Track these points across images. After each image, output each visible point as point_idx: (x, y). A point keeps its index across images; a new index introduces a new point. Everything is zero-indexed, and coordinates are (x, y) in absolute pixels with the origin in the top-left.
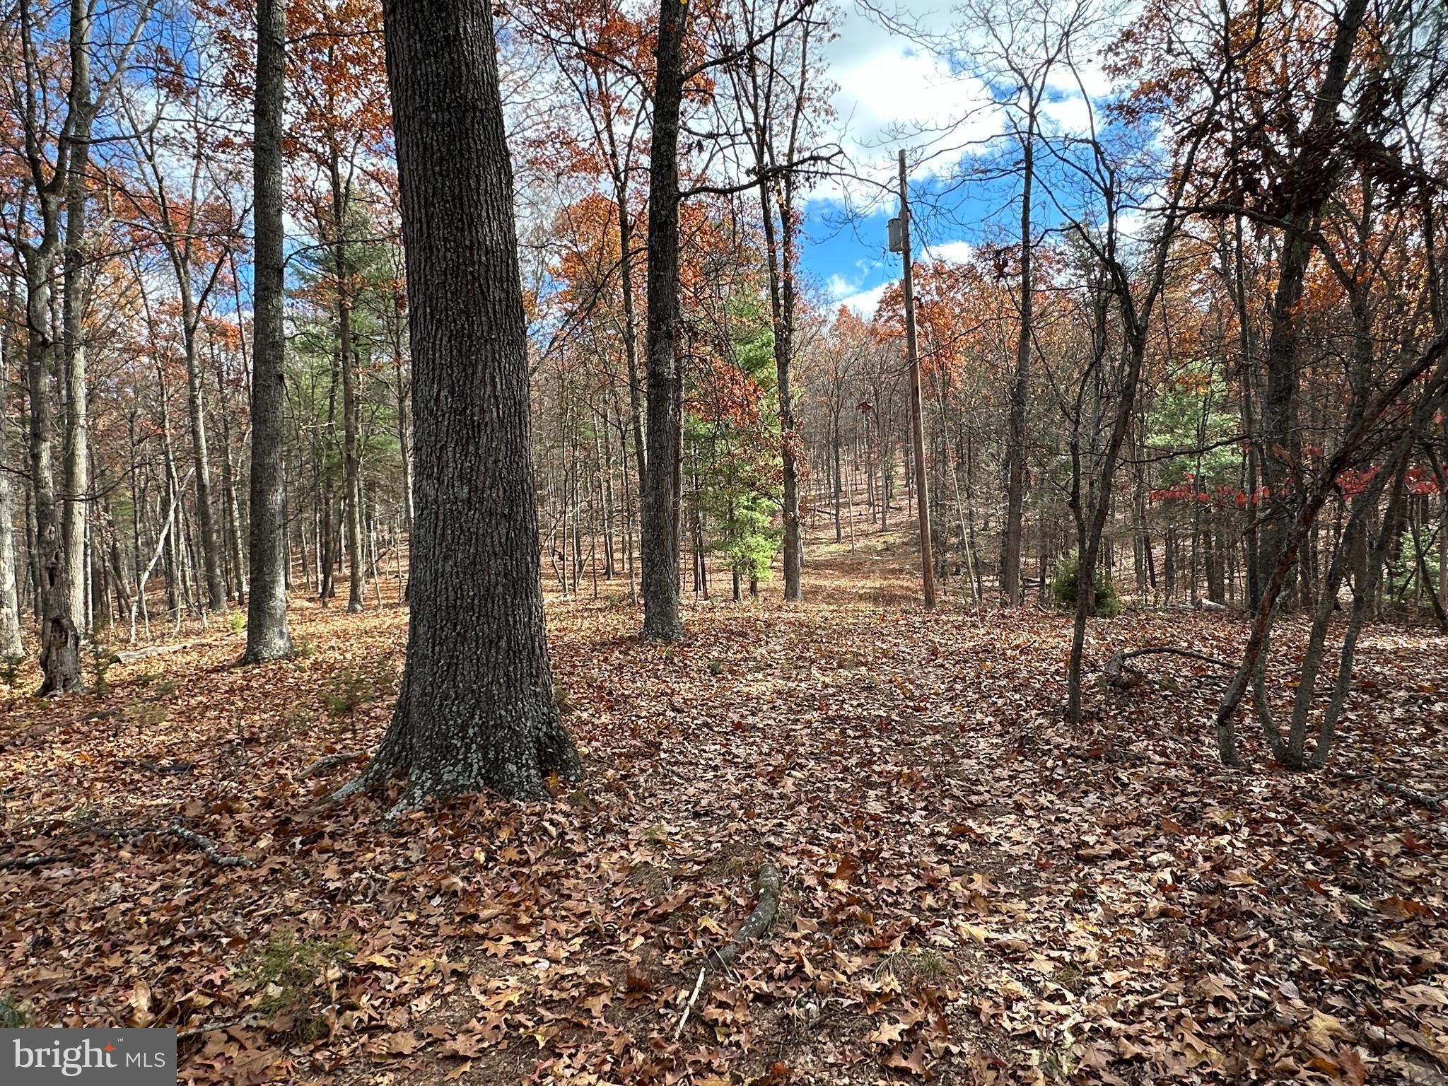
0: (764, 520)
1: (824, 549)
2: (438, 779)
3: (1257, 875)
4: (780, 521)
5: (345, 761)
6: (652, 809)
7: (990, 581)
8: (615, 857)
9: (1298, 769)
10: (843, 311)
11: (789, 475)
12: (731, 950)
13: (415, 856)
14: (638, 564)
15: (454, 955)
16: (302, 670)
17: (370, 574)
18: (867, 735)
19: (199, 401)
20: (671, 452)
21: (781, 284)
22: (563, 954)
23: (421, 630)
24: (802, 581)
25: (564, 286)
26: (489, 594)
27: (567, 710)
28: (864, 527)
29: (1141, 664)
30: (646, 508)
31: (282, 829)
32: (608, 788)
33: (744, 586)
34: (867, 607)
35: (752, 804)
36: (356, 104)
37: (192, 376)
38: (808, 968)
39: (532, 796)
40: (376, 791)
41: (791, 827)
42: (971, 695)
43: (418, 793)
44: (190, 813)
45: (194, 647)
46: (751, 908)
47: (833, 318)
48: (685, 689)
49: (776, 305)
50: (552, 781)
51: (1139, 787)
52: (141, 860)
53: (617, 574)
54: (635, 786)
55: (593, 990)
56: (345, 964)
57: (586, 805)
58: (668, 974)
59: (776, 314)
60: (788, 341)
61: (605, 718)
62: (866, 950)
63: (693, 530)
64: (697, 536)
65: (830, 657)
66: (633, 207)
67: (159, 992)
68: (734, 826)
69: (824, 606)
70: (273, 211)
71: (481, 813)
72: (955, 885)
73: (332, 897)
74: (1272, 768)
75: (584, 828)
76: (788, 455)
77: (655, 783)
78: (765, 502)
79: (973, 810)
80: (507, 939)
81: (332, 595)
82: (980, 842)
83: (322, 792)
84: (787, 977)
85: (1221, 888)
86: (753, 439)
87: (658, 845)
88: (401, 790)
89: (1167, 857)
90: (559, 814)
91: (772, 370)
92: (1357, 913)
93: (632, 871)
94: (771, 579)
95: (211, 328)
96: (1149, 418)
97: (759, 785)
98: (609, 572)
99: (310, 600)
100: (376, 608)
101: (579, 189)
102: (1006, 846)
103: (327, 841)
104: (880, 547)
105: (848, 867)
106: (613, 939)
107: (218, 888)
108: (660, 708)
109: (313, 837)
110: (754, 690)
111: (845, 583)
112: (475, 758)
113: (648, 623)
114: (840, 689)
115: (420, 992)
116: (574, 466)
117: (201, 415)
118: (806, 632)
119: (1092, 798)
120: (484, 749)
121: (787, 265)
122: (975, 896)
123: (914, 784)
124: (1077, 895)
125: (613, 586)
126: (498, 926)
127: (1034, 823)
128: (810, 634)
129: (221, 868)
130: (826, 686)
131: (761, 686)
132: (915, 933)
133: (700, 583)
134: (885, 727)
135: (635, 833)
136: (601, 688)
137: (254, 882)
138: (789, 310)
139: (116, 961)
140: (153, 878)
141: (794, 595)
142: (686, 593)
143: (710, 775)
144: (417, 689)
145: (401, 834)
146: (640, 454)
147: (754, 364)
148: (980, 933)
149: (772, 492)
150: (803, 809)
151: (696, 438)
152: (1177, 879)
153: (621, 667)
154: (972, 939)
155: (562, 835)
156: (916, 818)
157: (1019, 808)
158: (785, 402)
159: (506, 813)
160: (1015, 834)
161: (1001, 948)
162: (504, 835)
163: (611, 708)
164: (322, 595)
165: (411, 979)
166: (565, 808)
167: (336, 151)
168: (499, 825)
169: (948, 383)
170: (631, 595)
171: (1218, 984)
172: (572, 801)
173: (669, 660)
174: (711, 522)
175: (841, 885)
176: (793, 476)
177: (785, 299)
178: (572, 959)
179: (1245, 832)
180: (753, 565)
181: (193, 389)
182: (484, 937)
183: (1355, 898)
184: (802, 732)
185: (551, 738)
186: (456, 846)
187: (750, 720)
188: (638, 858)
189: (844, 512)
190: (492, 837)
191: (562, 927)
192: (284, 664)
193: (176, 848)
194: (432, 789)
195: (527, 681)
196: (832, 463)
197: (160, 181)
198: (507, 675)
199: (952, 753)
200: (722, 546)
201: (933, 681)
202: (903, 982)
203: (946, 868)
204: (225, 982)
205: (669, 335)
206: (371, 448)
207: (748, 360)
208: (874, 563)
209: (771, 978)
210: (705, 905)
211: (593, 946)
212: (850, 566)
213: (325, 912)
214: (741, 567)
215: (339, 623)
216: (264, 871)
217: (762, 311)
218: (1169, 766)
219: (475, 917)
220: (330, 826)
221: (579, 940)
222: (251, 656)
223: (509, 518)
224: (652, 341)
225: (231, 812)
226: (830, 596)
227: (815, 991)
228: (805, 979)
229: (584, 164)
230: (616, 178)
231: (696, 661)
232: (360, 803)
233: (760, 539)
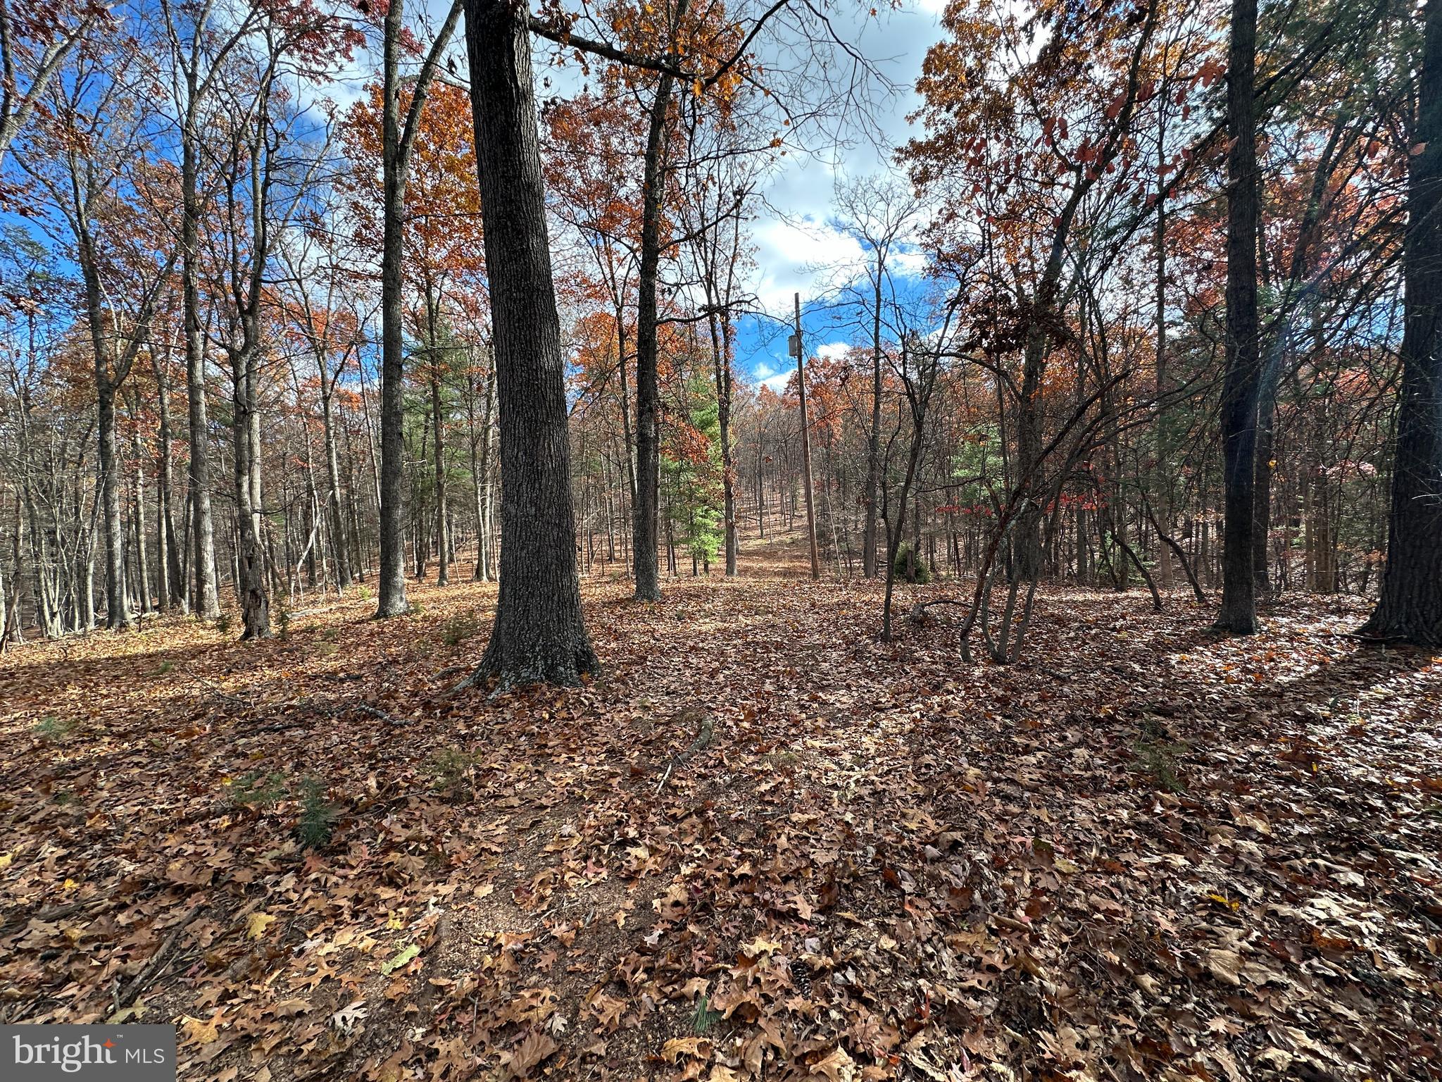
0: (713, 525)
1: (752, 543)
2: (519, 676)
3: (962, 712)
4: (723, 525)
5: (458, 671)
6: (642, 691)
7: (857, 563)
8: (622, 715)
9: (1002, 663)
10: (764, 388)
11: (728, 495)
12: (686, 755)
13: (508, 717)
14: (631, 554)
15: (536, 763)
16: (417, 622)
17: (451, 560)
18: (769, 651)
19: (333, 445)
20: (652, 483)
21: (723, 373)
22: (595, 761)
23: (507, 591)
24: (737, 563)
25: (580, 370)
26: (547, 570)
27: (592, 640)
28: (778, 528)
29: (933, 610)
30: (636, 518)
31: (427, 706)
32: (617, 680)
33: (700, 567)
34: (777, 580)
35: (699, 688)
36: (444, 252)
37: (328, 428)
38: (726, 761)
39: (574, 684)
40: (481, 684)
41: (720, 698)
42: (832, 628)
43: (507, 684)
44: (370, 699)
45: (338, 609)
46: (697, 736)
47: (758, 393)
48: (661, 628)
49: (719, 386)
50: (585, 676)
51: (914, 673)
52: (345, 724)
53: (617, 560)
54: (633, 679)
55: (613, 775)
56: (476, 768)
57: (605, 690)
58: (653, 768)
59: (720, 393)
60: (727, 410)
61: (613, 645)
62: (756, 754)
63: (666, 531)
64: (669, 536)
65: (750, 609)
66: (627, 321)
67: (381, 779)
68: (689, 698)
69: (751, 579)
70: (395, 328)
71: (544, 694)
72: (808, 723)
73: (464, 737)
74: (990, 663)
75: (604, 701)
76: (727, 483)
77: (644, 678)
78: (713, 513)
79: (823, 688)
80: (564, 755)
81: (425, 575)
82: (824, 703)
83: (447, 688)
84: (715, 767)
85: (943, 719)
86: (705, 473)
87: (646, 708)
88: (496, 683)
89: (921, 706)
90: (589, 693)
91: (716, 428)
92: (1006, 727)
93: (632, 721)
94: (718, 563)
95: (341, 397)
96: (954, 459)
97: (704, 678)
98: (611, 558)
99: (410, 578)
100: (456, 583)
101: (592, 308)
102: (838, 705)
103: (455, 711)
104: (788, 541)
105: (751, 715)
106: (623, 754)
107: (394, 736)
108: (646, 639)
109: (447, 710)
110: (704, 628)
111: (765, 564)
112: (540, 664)
113: (638, 590)
114: (755, 627)
115: (519, 781)
116: (588, 489)
117: (334, 454)
118: (738, 594)
119: (889, 680)
120: (545, 658)
121: (726, 361)
122: (817, 728)
123: (792, 675)
124: (870, 726)
125: (614, 567)
126: (559, 750)
127: (855, 694)
128: (739, 596)
129: (396, 726)
130: (747, 625)
131: (708, 626)
132: (783, 745)
133: (672, 566)
134: (779, 646)
135: (633, 703)
136: (610, 628)
137: (416, 733)
138: (728, 389)
139: (345, 771)
140: (355, 733)
141: (732, 572)
142: (663, 572)
143: (676, 673)
144: (504, 625)
145: (499, 706)
146: (632, 482)
147: (706, 424)
148: (817, 744)
149: (718, 506)
150: (728, 690)
151: (668, 471)
152: (922, 716)
153: (621, 616)
154: (813, 747)
155: (591, 704)
156: (791, 693)
157: (848, 687)
158: (725, 450)
159: (559, 693)
160: (844, 699)
161: (826, 750)
162: (558, 705)
163: (617, 639)
164: (418, 575)
165: (513, 775)
166: (593, 690)
167: (430, 283)
168: (555, 700)
169: (831, 436)
170: (626, 573)
171: (928, 759)
172: (595, 686)
173: (652, 612)
174: (679, 526)
175: (746, 725)
176: (731, 496)
177: (725, 383)
178: (600, 763)
179: (963, 693)
180: (705, 553)
181: (329, 437)
182: (551, 755)
183: (1008, 721)
184: (730, 650)
185: (584, 652)
186: (532, 711)
187: (701, 645)
188: (635, 715)
189: (765, 519)
190: (552, 706)
191: (594, 749)
192: (404, 618)
193: (365, 718)
194: (515, 682)
195: (569, 619)
196: (758, 487)
197: (306, 298)
198: (558, 616)
199: (816, 660)
200: (686, 541)
201: (811, 620)
202: (774, 766)
203: (804, 716)
204: (413, 777)
205: (651, 410)
206: (450, 477)
207: (702, 421)
208: (785, 551)
209: (706, 767)
210: (673, 736)
211: (612, 758)
212: (769, 554)
213: (461, 745)
214: (700, 555)
215: (433, 593)
216: (421, 727)
217: (710, 390)
218: (933, 663)
219: (546, 746)
220: (455, 704)
221: (603, 756)
222: (382, 613)
223: (559, 526)
224: (640, 414)
225: (395, 699)
226: (756, 573)
227: (729, 771)
228: (724, 766)
229: (596, 294)
230: (616, 302)
231: (668, 610)
232: (472, 692)
233: (710, 537)
